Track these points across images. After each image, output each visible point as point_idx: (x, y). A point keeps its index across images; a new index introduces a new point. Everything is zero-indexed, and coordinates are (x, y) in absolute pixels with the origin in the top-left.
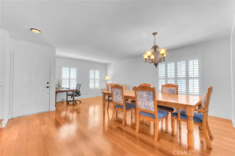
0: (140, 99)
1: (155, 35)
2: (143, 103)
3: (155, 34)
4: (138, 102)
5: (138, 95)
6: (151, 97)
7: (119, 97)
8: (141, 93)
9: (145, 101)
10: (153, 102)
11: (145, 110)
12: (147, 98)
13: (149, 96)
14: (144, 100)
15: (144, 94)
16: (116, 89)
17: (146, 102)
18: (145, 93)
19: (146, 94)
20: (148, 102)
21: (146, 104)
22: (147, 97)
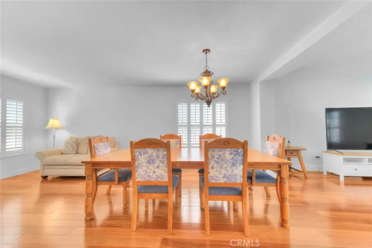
0: (216, 165)
1: (206, 53)
2: (224, 172)
3: (206, 51)
4: (210, 170)
5: (213, 157)
6: (240, 158)
7: (158, 167)
8: (221, 153)
9: (227, 167)
10: (242, 167)
11: (225, 183)
12: (232, 161)
13: (237, 156)
14: (225, 166)
15: (227, 154)
16: (148, 150)
17: (229, 168)
18: (229, 152)
19: (231, 154)
20: (233, 168)
21: (230, 172)
22: (232, 158)
